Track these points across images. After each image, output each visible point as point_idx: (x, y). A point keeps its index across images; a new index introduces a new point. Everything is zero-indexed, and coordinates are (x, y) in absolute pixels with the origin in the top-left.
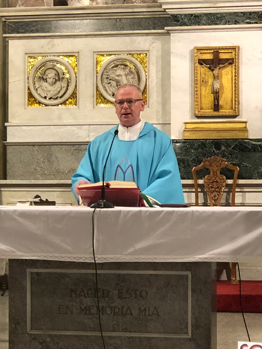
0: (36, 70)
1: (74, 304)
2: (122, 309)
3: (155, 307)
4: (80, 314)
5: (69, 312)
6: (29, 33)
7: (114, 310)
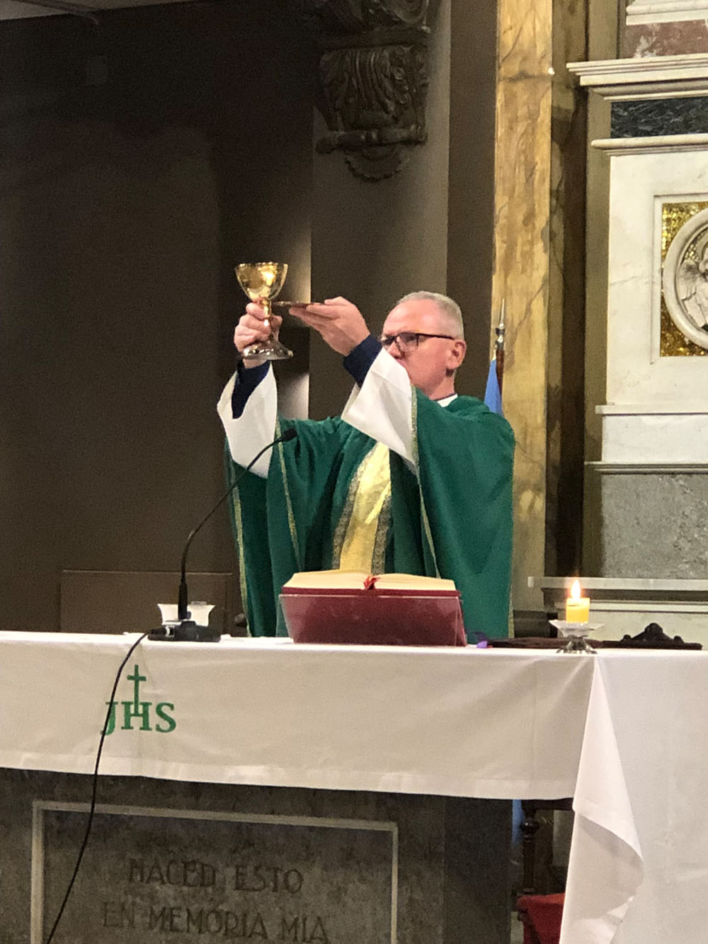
0: (685, 245)
1: (138, 900)
2: (244, 921)
3: (319, 918)
4: (151, 927)
5: (126, 922)
6: (665, 134)
7: (227, 923)
